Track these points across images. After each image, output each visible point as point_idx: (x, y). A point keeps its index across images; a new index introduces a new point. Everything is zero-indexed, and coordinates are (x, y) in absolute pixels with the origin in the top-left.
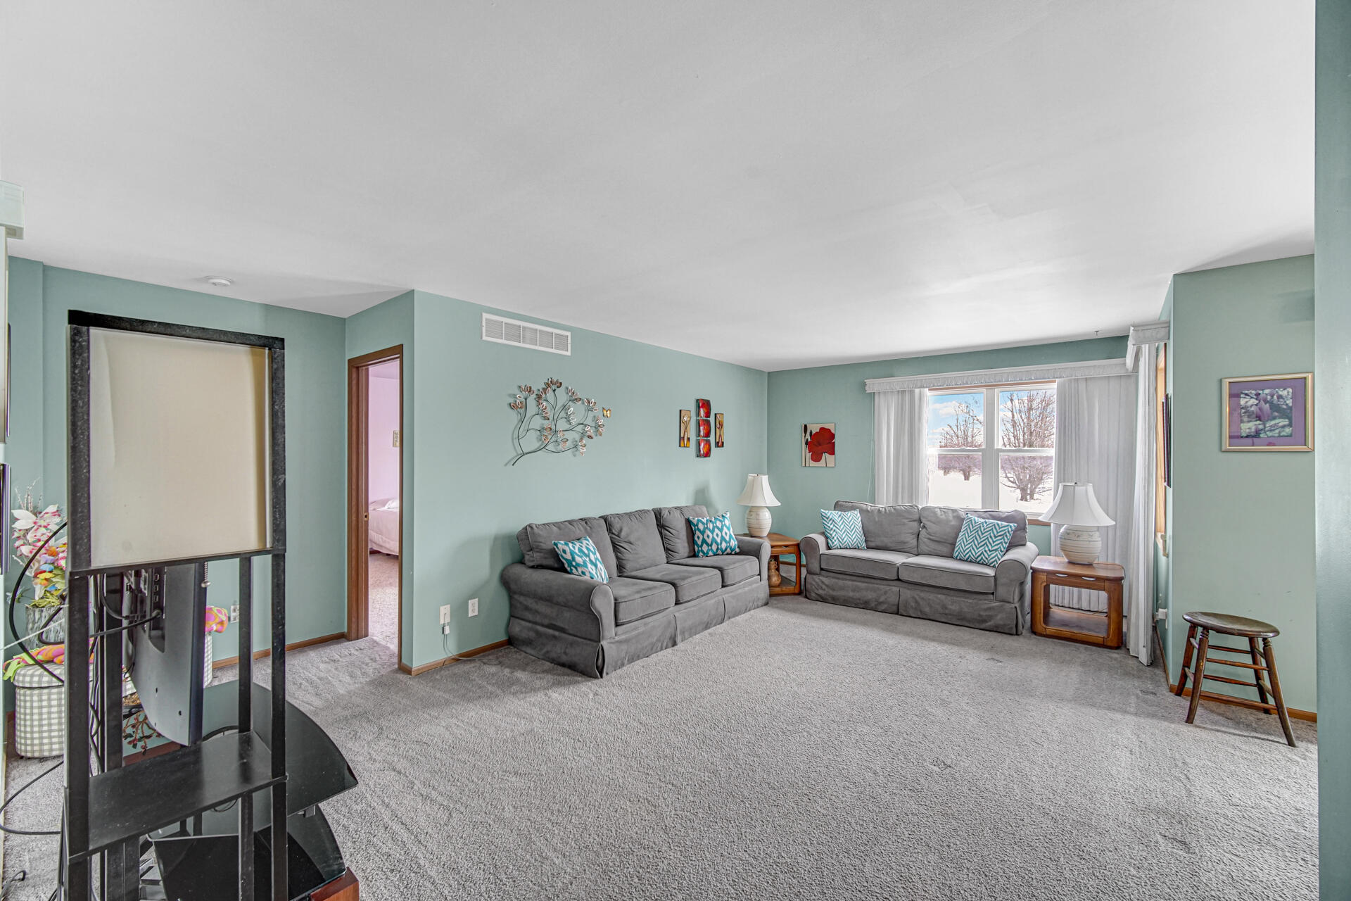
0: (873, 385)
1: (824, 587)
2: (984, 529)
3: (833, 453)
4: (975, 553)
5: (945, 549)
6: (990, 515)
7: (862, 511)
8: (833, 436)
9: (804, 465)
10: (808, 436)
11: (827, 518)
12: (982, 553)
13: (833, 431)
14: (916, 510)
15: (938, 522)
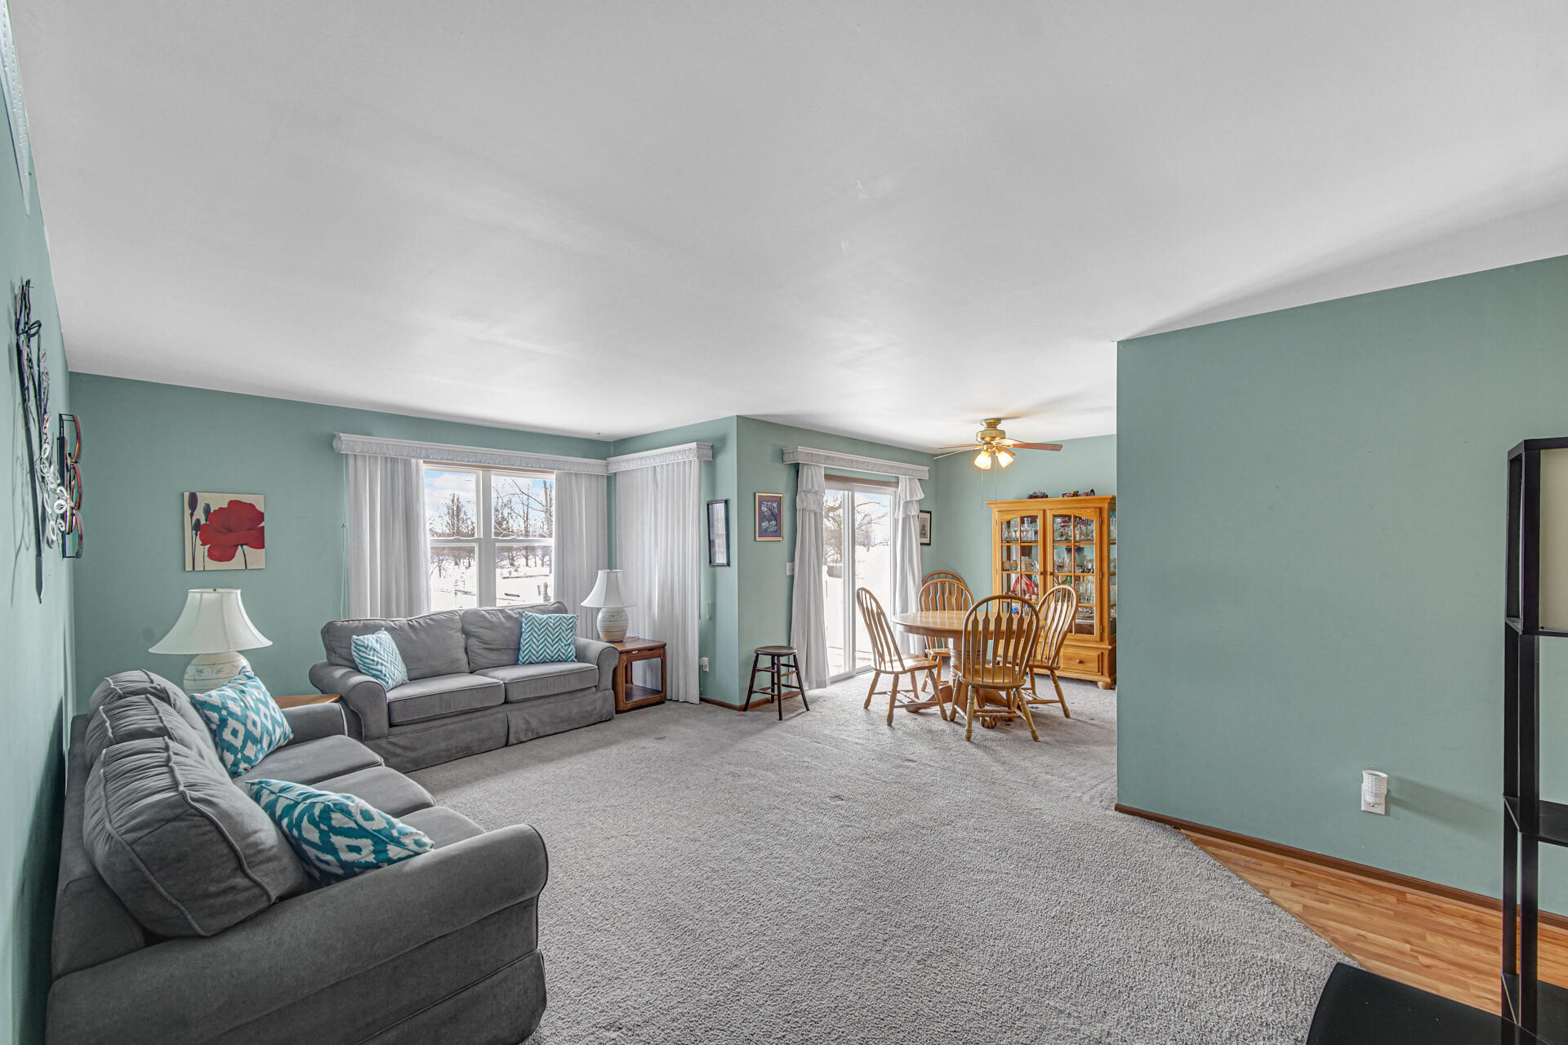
0: (348, 441)
1: (399, 751)
2: (554, 625)
3: (260, 544)
4: (551, 651)
5: (506, 657)
6: (539, 609)
7: (390, 630)
8: (260, 516)
9: (189, 567)
10: (200, 514)
11: (366, 648)
12: (559, 649)
13: (260, 508)
14: (458, 617)
15: (492, 626)
